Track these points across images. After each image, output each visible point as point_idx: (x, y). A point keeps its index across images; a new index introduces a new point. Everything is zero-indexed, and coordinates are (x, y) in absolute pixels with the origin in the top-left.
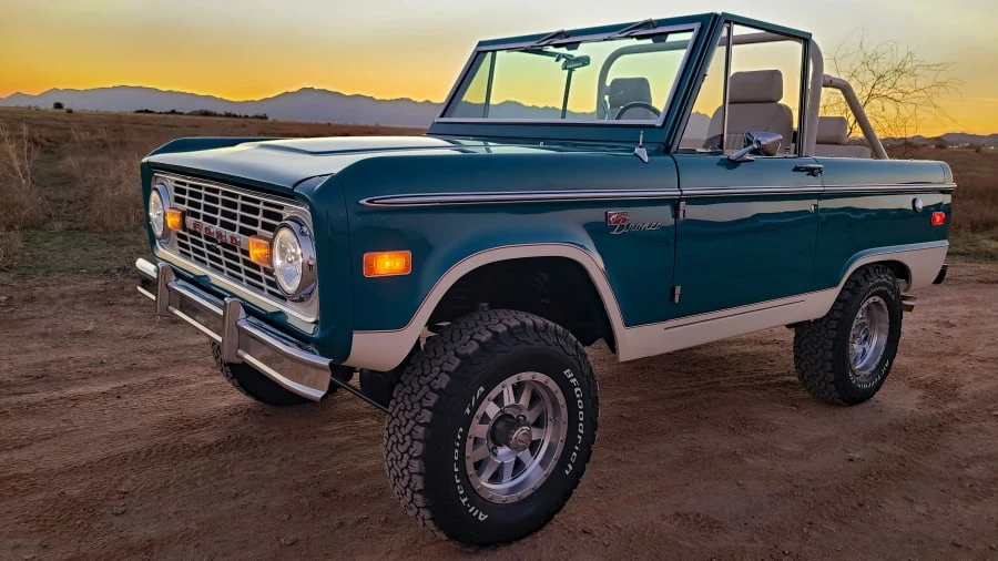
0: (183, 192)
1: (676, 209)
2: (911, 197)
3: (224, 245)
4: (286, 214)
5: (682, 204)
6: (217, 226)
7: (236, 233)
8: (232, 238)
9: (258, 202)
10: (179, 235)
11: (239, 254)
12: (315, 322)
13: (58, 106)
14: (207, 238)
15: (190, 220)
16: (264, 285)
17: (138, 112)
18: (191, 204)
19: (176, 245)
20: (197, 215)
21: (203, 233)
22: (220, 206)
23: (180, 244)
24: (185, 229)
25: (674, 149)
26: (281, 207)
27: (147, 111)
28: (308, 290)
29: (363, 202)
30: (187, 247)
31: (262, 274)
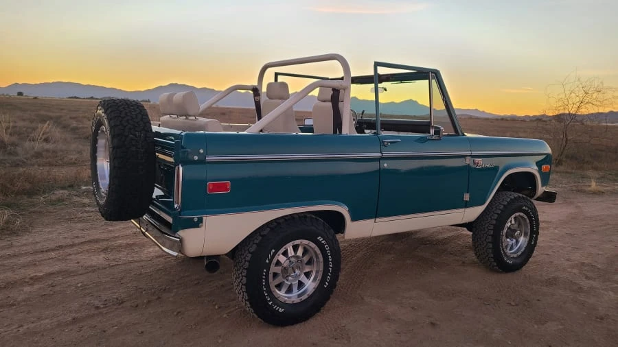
13: (20, 94)
17: (70, 98)
27: (76, 97)
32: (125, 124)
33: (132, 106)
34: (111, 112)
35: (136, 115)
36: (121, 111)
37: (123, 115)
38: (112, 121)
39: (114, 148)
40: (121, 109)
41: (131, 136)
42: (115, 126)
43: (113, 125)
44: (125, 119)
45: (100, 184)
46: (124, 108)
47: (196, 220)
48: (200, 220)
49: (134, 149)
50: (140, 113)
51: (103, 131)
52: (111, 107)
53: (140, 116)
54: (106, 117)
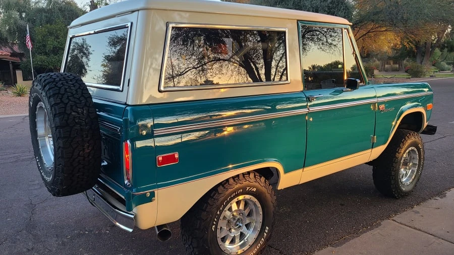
32: (66, 101)
33: (71, 80)
34: (49, 89)
35: (76, 90)
36: (60, 88)
37: (62, 91)
38: (52, 99)
39: (57, 128)
40: (59, 85)
41: (73, 113)
42: (56, 104)
43: (53, 103)
44: (66, 96)
45: (44, 159)
46: (62, 84)
47: (148, 195)
48: (153, 194)
49: (78, 127)
50: (79, 88)
51: (41, 107)
52: (48, 83)
53: (80, 91)
54: (44, 94)
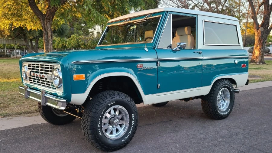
0: (30, 66)
1: (157, 63)
2: (234, 60)
3: (41, 78)
4: (55, 67)
5: (159, 62)
6: (39, 73)
7: (44, 74)
8: (43, 76)
9: (48, 66)
10: (30, 78)
11: (44, 80)
12: (63, 93)
14: (37, 77)
15: (32, 73)
16: (51, 86)
18: (32, 69)
19: (29, 81)
20: (34, 72)
21: (35, 76)
22: (39, 68)
23: (30, 80)
24: (31, 76)
25: (156, 48)
26: (54, 66)
28: (61, 85)
29: (73, 62)
30: (31, 81)
31: (50, 83)
